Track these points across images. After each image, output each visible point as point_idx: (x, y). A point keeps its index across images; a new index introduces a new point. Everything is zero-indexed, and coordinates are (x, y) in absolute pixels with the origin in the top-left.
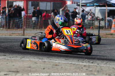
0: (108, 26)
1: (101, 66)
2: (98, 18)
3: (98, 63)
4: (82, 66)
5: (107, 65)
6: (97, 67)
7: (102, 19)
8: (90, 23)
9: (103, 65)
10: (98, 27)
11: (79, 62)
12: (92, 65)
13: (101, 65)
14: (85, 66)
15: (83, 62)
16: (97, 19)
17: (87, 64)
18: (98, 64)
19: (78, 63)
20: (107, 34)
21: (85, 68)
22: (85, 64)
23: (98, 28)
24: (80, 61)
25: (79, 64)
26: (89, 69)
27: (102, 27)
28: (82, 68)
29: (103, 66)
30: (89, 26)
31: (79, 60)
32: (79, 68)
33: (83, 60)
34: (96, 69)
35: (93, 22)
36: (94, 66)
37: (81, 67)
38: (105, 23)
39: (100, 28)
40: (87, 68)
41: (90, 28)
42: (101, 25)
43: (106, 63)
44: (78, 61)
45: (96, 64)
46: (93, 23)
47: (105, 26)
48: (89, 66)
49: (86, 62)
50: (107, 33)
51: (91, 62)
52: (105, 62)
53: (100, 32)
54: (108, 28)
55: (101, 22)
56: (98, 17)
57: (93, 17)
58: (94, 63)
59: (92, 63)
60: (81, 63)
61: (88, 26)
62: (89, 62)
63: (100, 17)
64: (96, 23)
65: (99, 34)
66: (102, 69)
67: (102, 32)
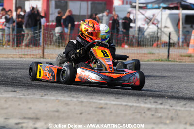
0: (183, 42)
1: (176, 110)
3: (171, 104)
4: (145, 110)
5: (186, 107)
6: (169, 110)
8: (153, 37)
9: (178, 108)
11: (139, 103)
12: (160, 108)
13: (175, 108)
14: (149, 109)
15: (145, 103)
17: (153, 106)
18: (171, 106)
19: (138, 105)
20: (182, 56)
21: (149, 113)
22: (148, 106)
23: (167, 46)
24: (140, 100)
25: (140, 107)
26: (157, 114)
27: (174, 43)
28: (145, 113)
29: (180, 110)
31: (138, 100)
32: (140, 113)
33: (146, 100)
34: (168, 114)
36: (164, 109)
37: (143, 112)
39: (170, 45)
40: (153, 113)
41: (153, 45)
42: (171, 41)
43: (185, 104)
44: (137, 102)
45: (167, 107)
47: (179, 43)
48: (156, 110)
49: (151, 103)
50: (183, 54)
51: (160, 102)
52: (183, 102)
53: (170, 53)
54: (183, 46)
56: (166, 27)
58: (164, 103)
59: (161, 104)
60: (142, 105)
61: (150, 42)
62: (156, 102)
65: (169, 56)
66: (177, 115)
67: (174, 52)
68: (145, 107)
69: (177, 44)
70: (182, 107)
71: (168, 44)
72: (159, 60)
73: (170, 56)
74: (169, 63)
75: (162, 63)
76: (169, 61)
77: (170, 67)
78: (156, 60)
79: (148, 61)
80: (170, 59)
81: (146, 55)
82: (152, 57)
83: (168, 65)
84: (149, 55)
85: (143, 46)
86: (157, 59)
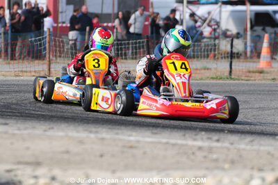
0: (251, 52)
1: (239, 149)
2: (229, 33)
3: (231, 141)
5: (252, 146)
6: (229, 150)
7: (238, 36)
8: (208, 45)
9: (242, 146)
10: (228, 53)
11: (185, 139)
12: (217, 148)
13: (238, 146)
14: (200, 148)
15: (195, 140)
16: (225, 35)
17: (206, 144)
18: (232, 144)
19: (184, 142)
20: (250, 72)
21: (200, 154)
22: (199, 143)
23: (228, 57)
24: (187, 135)
25: (186, 145)
26: (210, 156)
27: (238, 54)
28: (193, 153)
29: (244, 149)
30: (207, 51)
31: (184, 135)
32: (186, 153)
33: (196, 135)
34: (227, 155)
35: (217, 41)
36: (222, 148)
37: (190, 152)
38: (246, 44)
39: (232, 56)
40: (205, 154)
41: (208, 56)
42: (235, 50)
43: (252, 141)
44: (183, 138)
45: (226, 144)
46: (215, 45)
47: (246, 53)
48: (210, 150)
49: (202, 139)
50: (251, 70)
51: (216, 137)
52: (249, 138)
53: (233, 67)
54: (251, 57)
55: (236, 42)
56: (227, 30)
57: (215, 30)
58: (221, 140)
59: (218, 141)
60: (190, 143)
61: (204, 52)
62: (210, 138)
63: (233, 30)
64: (224, 45)
65: (231, 72)
66: (240, 156)
67: (239, 66)
68: (194, 146)
69: (243, 54)
70: (247, 144)
71: (229, 55)
72: (217, 78)
73: (233, 72)
74: (232, 82)
75: (221, 81)
76: (231, 79)
77: (232, 88)
78: (213, 78)
79: (201, 79)
80: (233, 77)
81: (198, 72)
82: (207, 74)
83: (229, 85)
84: (203, 71)
85: (194, 57)
86: (214, 76)
